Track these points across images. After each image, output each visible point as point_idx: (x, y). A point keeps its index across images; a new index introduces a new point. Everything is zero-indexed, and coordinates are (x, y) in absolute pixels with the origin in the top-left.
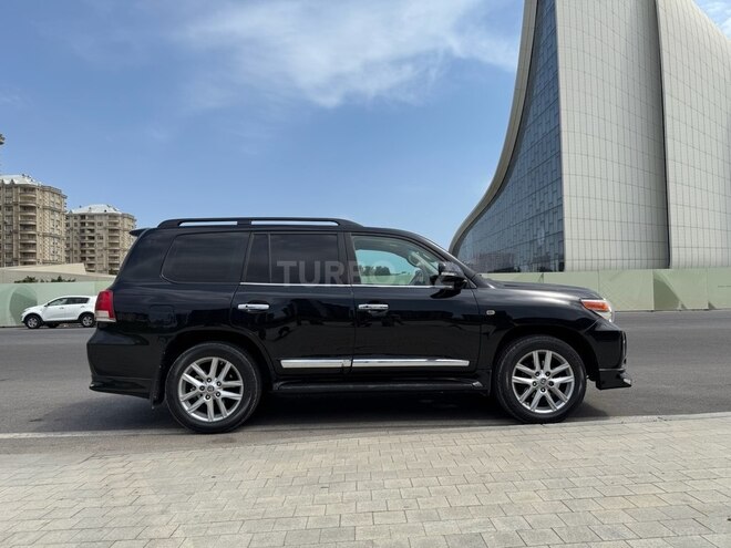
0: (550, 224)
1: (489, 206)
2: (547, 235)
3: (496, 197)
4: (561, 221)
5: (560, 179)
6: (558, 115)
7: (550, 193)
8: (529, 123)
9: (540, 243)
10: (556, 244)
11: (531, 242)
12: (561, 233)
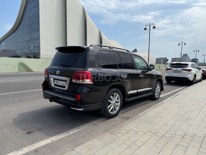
0: (35, 43)
1: (12, 34)
2: (34, 47)
3: (14, 31)
4: (39, 43)
5: (39, 30)
6: (38, 10)
7: (35, 34)
8: (27, 10)
9: (31, 49)
10: (37, 50)
11: (28, 48)
12: (39, 46)
